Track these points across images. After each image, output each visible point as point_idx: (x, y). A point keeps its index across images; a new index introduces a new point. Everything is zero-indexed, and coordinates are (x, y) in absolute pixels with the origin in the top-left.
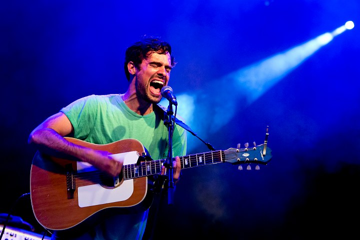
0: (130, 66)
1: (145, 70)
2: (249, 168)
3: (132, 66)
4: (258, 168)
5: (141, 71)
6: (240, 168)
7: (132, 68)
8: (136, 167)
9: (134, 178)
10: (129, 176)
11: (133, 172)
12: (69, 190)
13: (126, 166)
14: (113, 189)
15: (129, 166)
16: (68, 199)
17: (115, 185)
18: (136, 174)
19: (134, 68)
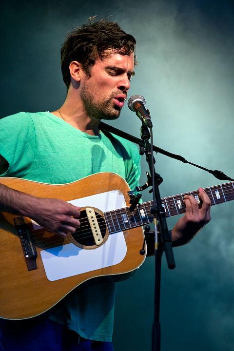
0: (72, 68)
3: (76, 67)
7: (77, 71)
8: (124, 213)
9: (123, 229)
10: (117, 227)
11: (121, 222)
12: (27, 256)
13: (108, 214)
14: (95, 248)
15: (113, 212)
16: (29, 270)
17: (98, 243)
18: (126, 224)
19: (81, 71)
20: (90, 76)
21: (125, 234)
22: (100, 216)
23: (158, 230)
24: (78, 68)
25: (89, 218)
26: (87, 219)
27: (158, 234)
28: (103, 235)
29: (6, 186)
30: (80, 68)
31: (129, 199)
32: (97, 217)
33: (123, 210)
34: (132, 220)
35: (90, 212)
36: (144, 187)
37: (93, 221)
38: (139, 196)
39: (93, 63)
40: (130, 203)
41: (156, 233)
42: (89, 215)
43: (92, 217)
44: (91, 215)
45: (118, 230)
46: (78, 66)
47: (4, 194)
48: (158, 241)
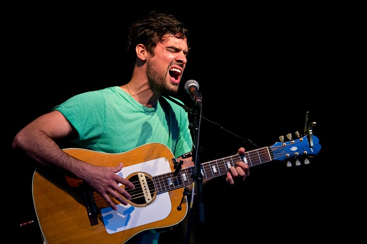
0: (138, 50)
1: (161, 55)
2: (298, 163)
3: (141, 49)
4: (307, 162)
5: (155, 57)
6: (289, 165)
7: (142, 52)
8: (169, 177)
9: (169, 190)
10: (163, 188)
11: (167, 184)
12: (90, 214)
13: (156, 177)
14: (145, 206)
15: (160, 176)
16: (92, 225)
17: (148, 201)
18: (170, 186)
19: (146, 53)
20: (154, 55)
21: (169, 194)
22: (150, 180)
23: (194, 193)
24: (143, 49)
25: (141, 181)
26: (139, 182)
27: (194, 195)
28: (152, 195)
29: (67, 154)
30: (144, 49)
31: (173, 165)
32: (147, 180)
33: (168, 174)
34: (175, 182)
35: (141, 176)
36: (188, 156)
37: (144, 184)
38: (182, 163)
39: (155, 45)
40: (174, 168)
41: (193, 194)
42: (141, 179)
43: (143, 181)
44: (142, 179)
45: (164, 191)
46: (143, 48)
47: (65, 161)
48: (193, 201)
